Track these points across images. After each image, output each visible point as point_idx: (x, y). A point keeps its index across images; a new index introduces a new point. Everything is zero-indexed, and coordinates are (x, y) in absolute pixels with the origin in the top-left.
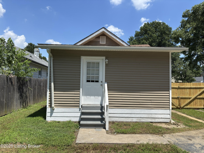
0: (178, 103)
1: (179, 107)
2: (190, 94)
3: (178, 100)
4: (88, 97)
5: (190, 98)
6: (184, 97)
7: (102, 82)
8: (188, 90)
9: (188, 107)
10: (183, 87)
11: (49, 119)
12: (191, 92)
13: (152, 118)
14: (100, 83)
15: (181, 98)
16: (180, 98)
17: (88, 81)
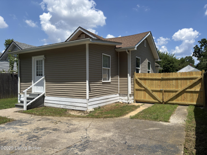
0: (161, 97)
1: (161, 101)
2: (177, 86)
3: (161, 94)
4: (37, 87)
5: (176, 91)
6: (168, 89)
8: (174, 81)
9: (174, 102)
10: (168, 77)
12: (178, 83)
13: (74, 106)
15: (165, 91)
16: (163, 91)
17: (37, 75)
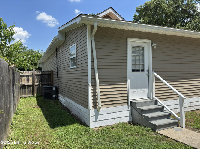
4: (134, 90)
7: (147, 71)
11: (93, 125)
13: (191, 107)
14: (145, 73)
17: (134, 70)
